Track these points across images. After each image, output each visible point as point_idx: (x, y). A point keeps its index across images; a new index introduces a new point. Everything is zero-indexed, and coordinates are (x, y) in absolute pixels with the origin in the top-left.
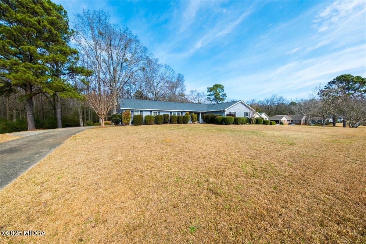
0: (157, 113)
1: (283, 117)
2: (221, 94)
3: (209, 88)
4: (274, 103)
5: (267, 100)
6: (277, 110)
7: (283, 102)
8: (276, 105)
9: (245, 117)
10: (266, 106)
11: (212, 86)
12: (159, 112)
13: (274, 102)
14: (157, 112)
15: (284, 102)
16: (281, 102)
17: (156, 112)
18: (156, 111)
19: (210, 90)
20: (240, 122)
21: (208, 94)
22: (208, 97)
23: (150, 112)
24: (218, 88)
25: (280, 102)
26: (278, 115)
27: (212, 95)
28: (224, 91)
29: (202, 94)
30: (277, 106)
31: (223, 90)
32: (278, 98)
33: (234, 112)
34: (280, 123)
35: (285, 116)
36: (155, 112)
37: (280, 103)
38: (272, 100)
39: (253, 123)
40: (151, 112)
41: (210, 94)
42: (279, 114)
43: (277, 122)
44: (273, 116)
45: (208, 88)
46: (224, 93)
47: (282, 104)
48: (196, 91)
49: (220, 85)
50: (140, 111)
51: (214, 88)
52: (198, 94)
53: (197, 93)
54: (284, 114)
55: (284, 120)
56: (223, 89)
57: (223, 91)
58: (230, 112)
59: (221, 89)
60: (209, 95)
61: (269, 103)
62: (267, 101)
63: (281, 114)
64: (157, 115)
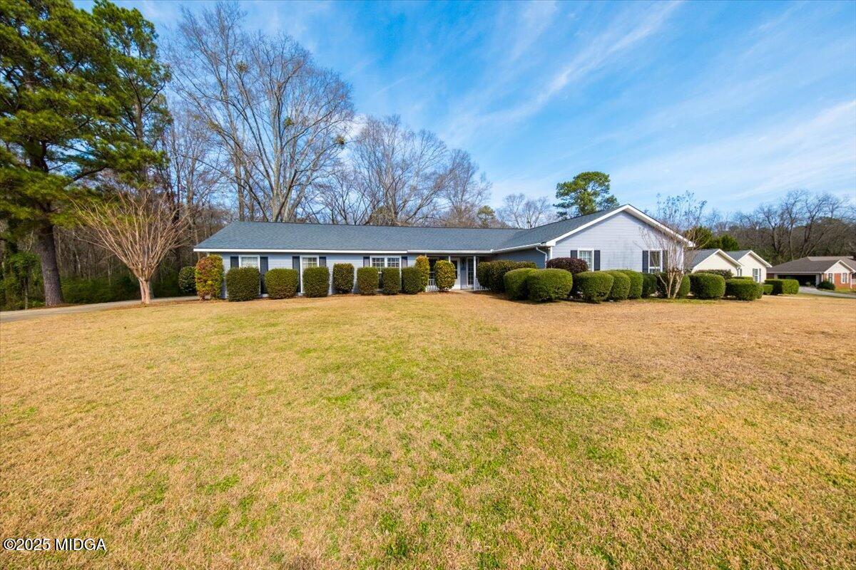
0: (318, 260)
1: (831, 263)
2: (599, 199)
3: (561, 186)
4: (793, 221)
5: (766, 210)
6: (806, 241)
7: (835, 213)
8: (805, 224)
9: (645, 269)
10: (763, 231)
11: (571, 180)
12: (325, 258)
13: (793, 216)
14: (318, 257)
15: (837, 214)
16: (826, 213)
17: (315, 259)
18: (313, 256)
19: (564, 189)
20: (600, 294)
21: (559, 201)
22: (561, 210)
23: (294, 258)
24: (591, 185)
25: (821, 215)
26: (809, 258)
27: (572, 204)
28: (610, 191)
29: (539, 205)
30: (809, 227)
31: (608, 187)
32: (812, 200)
33: (593, 249)
34: (817, 283)
35: (841, 259)
36: (310, 259)
37: (821, 218)
38: (788, 210)
39: (672, 293)
40: (296, 257)
41: (563, 201)
42: (814, 254)
43: (806, 280)
44: (789, 260)
45: (558, 184)
46: (607, 196)
47: (830, 220)
48: (522, 196)
49: (597, 174)
50: (259, 256)
51: (575, 183)
52: (528, 204)
53: (524, 202)
54: (837, 255)
55: (838, 276)
56: (607, 184)
57: (607, 190)
58: (574, 253)
59: (600, 185)
60: (562, 206)
61: (775, 221)
62: (768, 215)
63: (825, 255)
64: (318, 266)
